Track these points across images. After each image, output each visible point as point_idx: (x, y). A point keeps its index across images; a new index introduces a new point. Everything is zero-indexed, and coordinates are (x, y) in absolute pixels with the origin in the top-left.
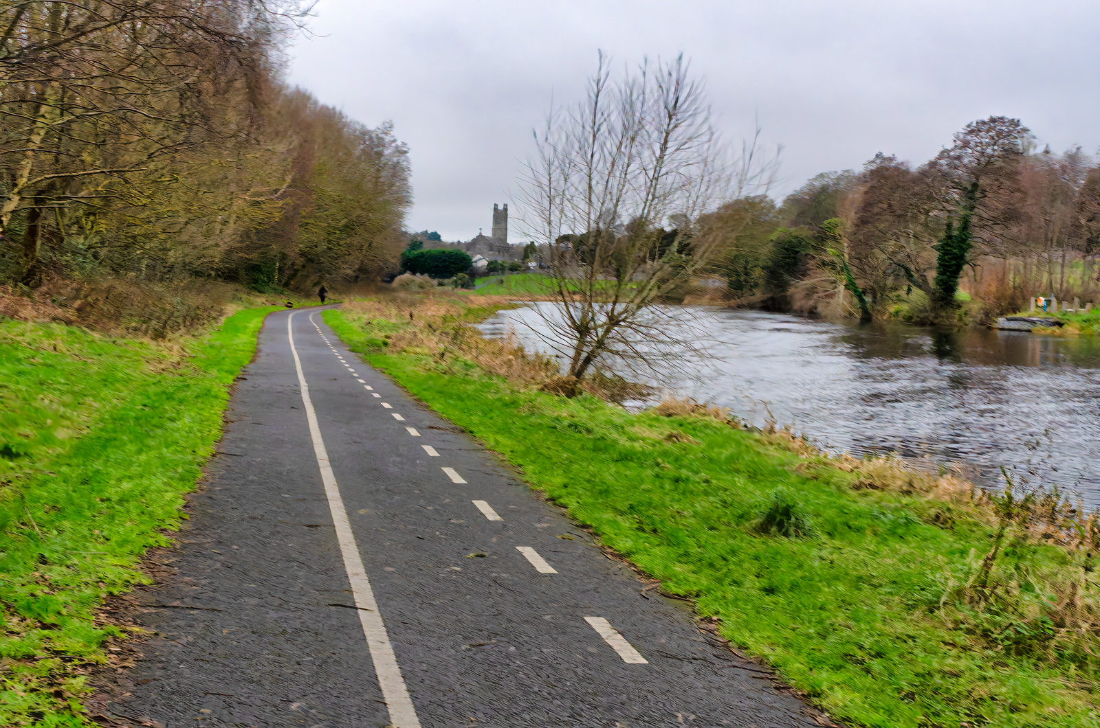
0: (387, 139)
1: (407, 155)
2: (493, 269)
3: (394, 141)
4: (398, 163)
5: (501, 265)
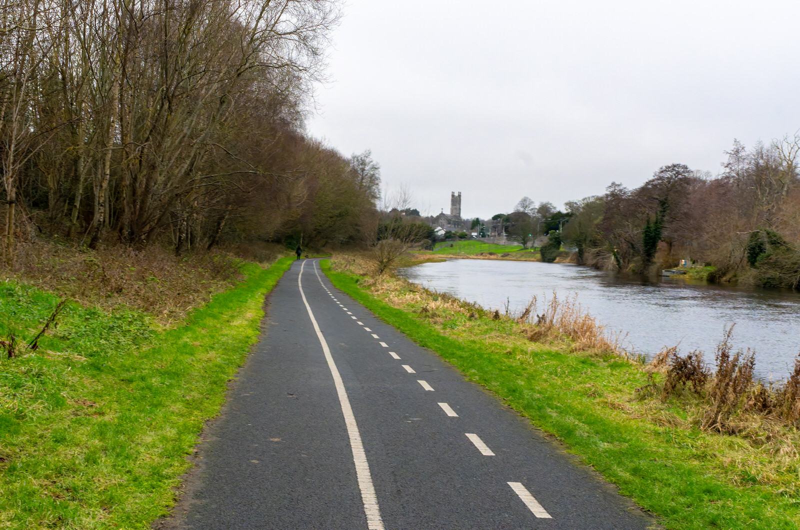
0: (367, 160)
1: (379, 170)
2: (448, 236)
3: (372, 162)
4: (374, 175)
5: (454, 234)
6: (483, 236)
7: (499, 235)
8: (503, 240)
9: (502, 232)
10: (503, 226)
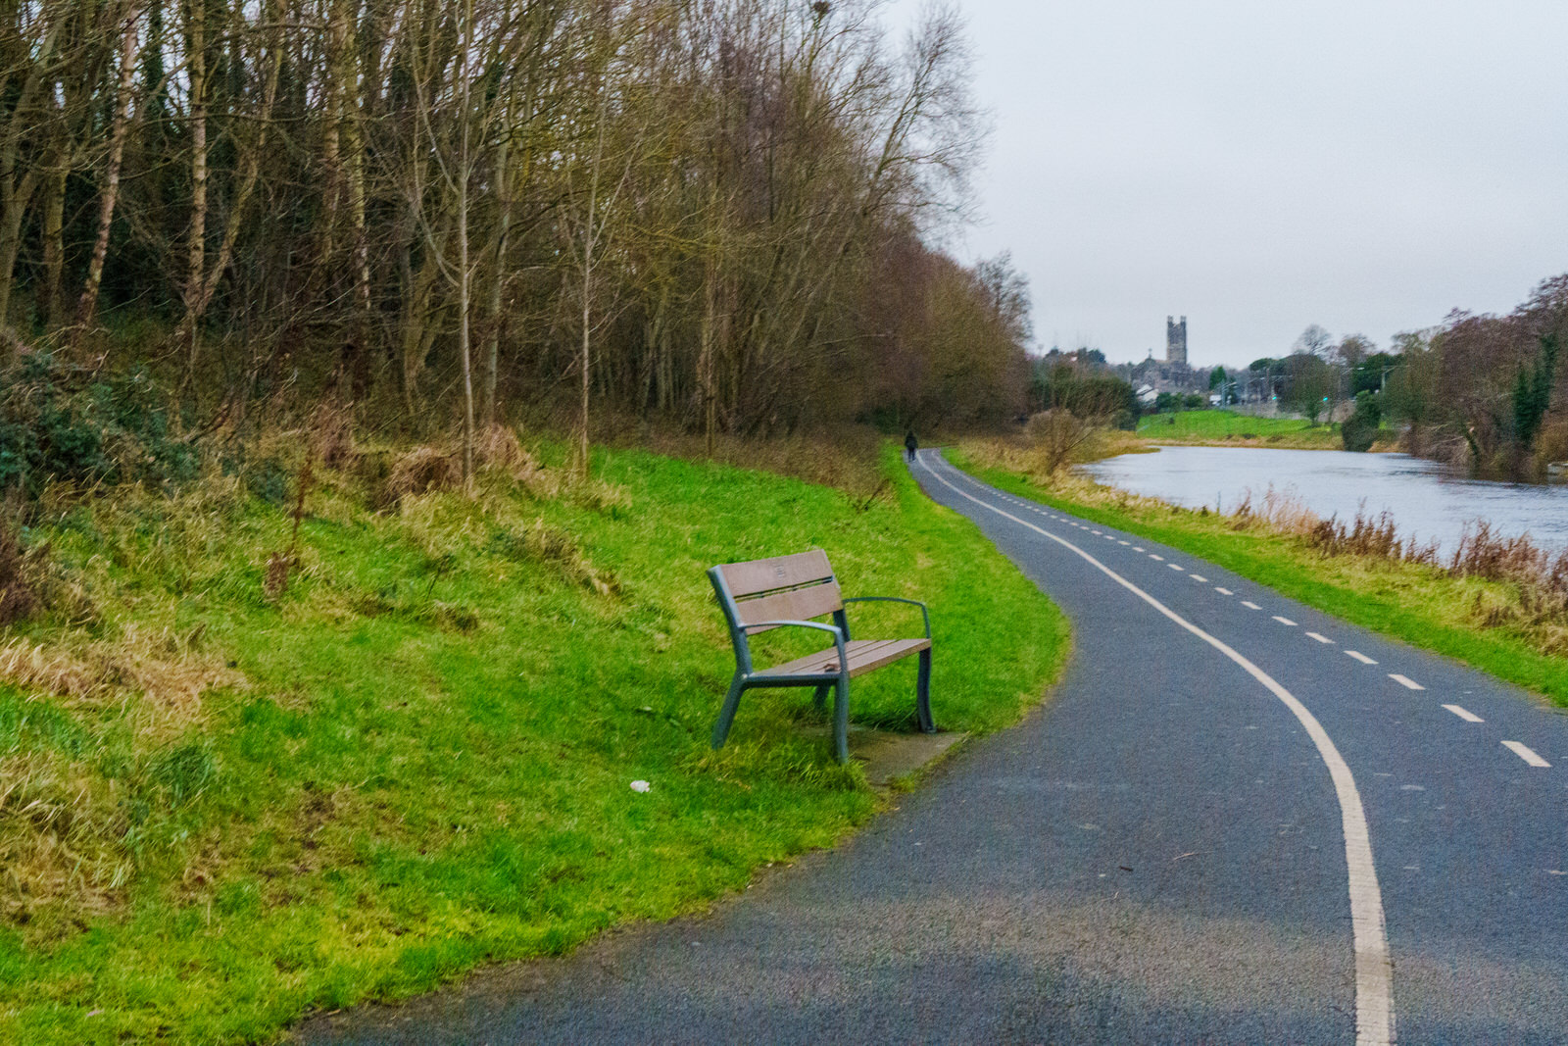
0: (1006, 269)
1: (1029, 287)
2: (1164, 403)
3: (1012, 271)
4: (1018, 295)
5: (1176, 399)
6: (1234, 401)
7: (1265, 399)
8: (1272, 409)
9: (1269, 395)
10: (1270, 381)
